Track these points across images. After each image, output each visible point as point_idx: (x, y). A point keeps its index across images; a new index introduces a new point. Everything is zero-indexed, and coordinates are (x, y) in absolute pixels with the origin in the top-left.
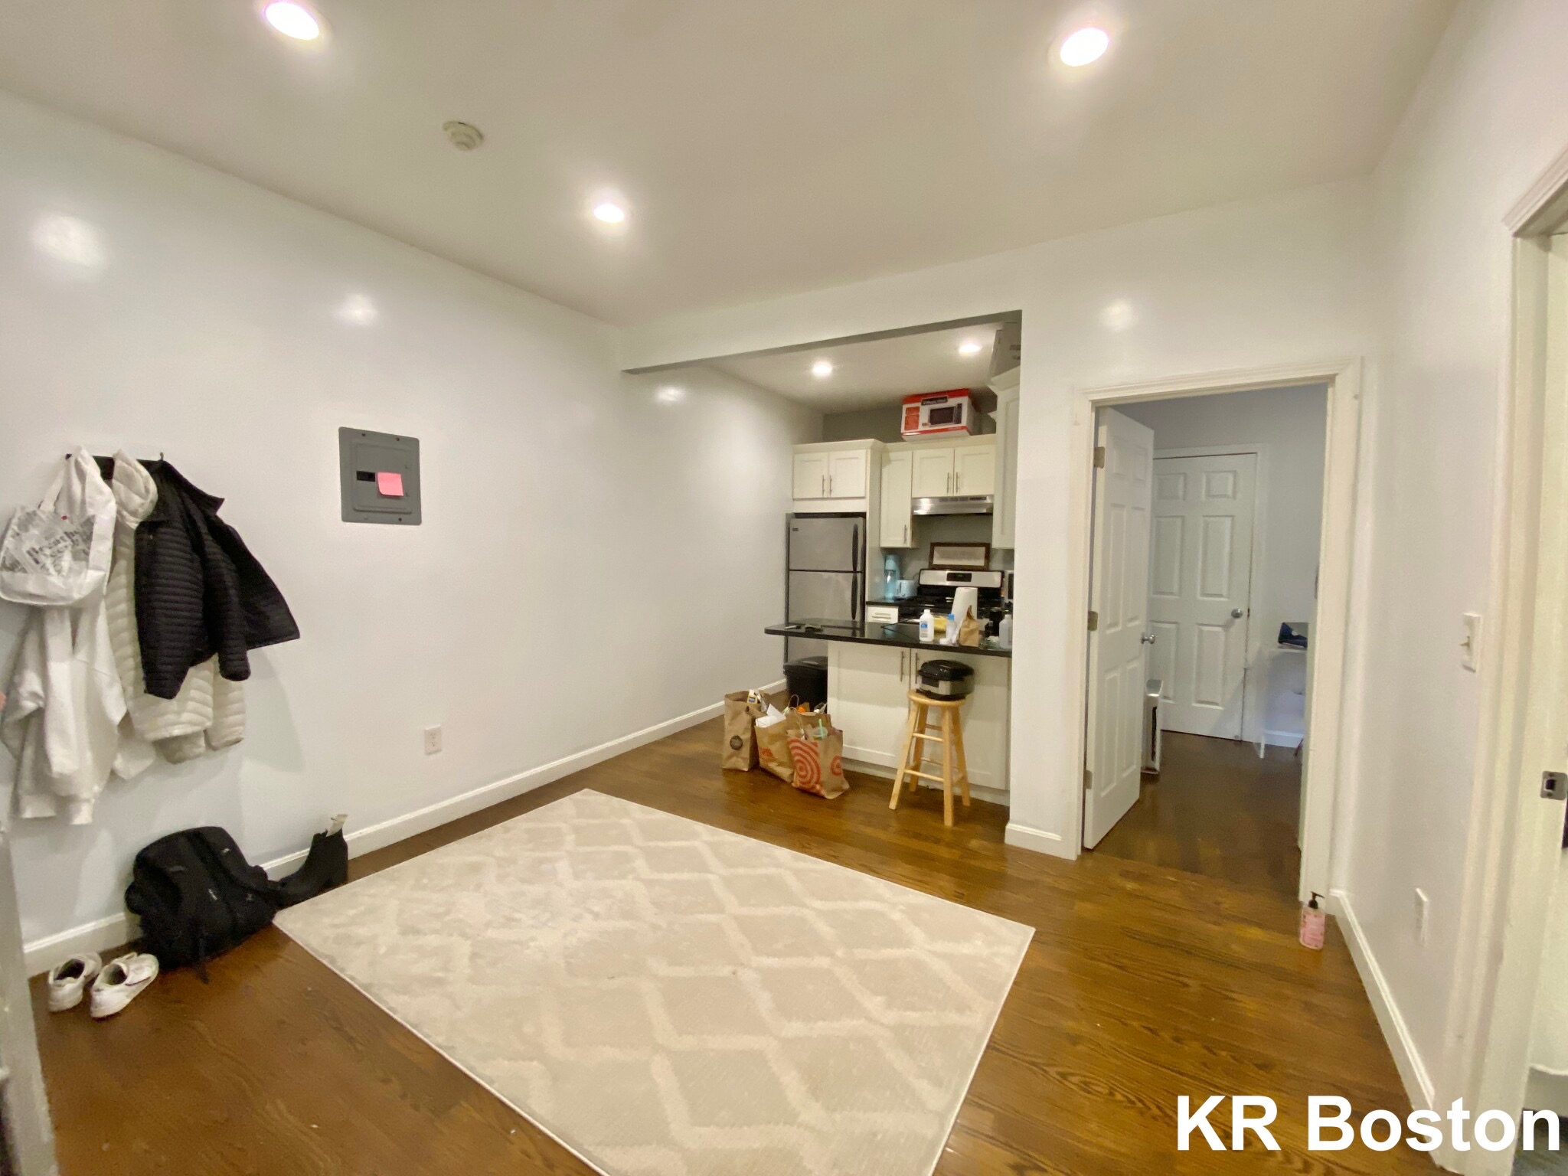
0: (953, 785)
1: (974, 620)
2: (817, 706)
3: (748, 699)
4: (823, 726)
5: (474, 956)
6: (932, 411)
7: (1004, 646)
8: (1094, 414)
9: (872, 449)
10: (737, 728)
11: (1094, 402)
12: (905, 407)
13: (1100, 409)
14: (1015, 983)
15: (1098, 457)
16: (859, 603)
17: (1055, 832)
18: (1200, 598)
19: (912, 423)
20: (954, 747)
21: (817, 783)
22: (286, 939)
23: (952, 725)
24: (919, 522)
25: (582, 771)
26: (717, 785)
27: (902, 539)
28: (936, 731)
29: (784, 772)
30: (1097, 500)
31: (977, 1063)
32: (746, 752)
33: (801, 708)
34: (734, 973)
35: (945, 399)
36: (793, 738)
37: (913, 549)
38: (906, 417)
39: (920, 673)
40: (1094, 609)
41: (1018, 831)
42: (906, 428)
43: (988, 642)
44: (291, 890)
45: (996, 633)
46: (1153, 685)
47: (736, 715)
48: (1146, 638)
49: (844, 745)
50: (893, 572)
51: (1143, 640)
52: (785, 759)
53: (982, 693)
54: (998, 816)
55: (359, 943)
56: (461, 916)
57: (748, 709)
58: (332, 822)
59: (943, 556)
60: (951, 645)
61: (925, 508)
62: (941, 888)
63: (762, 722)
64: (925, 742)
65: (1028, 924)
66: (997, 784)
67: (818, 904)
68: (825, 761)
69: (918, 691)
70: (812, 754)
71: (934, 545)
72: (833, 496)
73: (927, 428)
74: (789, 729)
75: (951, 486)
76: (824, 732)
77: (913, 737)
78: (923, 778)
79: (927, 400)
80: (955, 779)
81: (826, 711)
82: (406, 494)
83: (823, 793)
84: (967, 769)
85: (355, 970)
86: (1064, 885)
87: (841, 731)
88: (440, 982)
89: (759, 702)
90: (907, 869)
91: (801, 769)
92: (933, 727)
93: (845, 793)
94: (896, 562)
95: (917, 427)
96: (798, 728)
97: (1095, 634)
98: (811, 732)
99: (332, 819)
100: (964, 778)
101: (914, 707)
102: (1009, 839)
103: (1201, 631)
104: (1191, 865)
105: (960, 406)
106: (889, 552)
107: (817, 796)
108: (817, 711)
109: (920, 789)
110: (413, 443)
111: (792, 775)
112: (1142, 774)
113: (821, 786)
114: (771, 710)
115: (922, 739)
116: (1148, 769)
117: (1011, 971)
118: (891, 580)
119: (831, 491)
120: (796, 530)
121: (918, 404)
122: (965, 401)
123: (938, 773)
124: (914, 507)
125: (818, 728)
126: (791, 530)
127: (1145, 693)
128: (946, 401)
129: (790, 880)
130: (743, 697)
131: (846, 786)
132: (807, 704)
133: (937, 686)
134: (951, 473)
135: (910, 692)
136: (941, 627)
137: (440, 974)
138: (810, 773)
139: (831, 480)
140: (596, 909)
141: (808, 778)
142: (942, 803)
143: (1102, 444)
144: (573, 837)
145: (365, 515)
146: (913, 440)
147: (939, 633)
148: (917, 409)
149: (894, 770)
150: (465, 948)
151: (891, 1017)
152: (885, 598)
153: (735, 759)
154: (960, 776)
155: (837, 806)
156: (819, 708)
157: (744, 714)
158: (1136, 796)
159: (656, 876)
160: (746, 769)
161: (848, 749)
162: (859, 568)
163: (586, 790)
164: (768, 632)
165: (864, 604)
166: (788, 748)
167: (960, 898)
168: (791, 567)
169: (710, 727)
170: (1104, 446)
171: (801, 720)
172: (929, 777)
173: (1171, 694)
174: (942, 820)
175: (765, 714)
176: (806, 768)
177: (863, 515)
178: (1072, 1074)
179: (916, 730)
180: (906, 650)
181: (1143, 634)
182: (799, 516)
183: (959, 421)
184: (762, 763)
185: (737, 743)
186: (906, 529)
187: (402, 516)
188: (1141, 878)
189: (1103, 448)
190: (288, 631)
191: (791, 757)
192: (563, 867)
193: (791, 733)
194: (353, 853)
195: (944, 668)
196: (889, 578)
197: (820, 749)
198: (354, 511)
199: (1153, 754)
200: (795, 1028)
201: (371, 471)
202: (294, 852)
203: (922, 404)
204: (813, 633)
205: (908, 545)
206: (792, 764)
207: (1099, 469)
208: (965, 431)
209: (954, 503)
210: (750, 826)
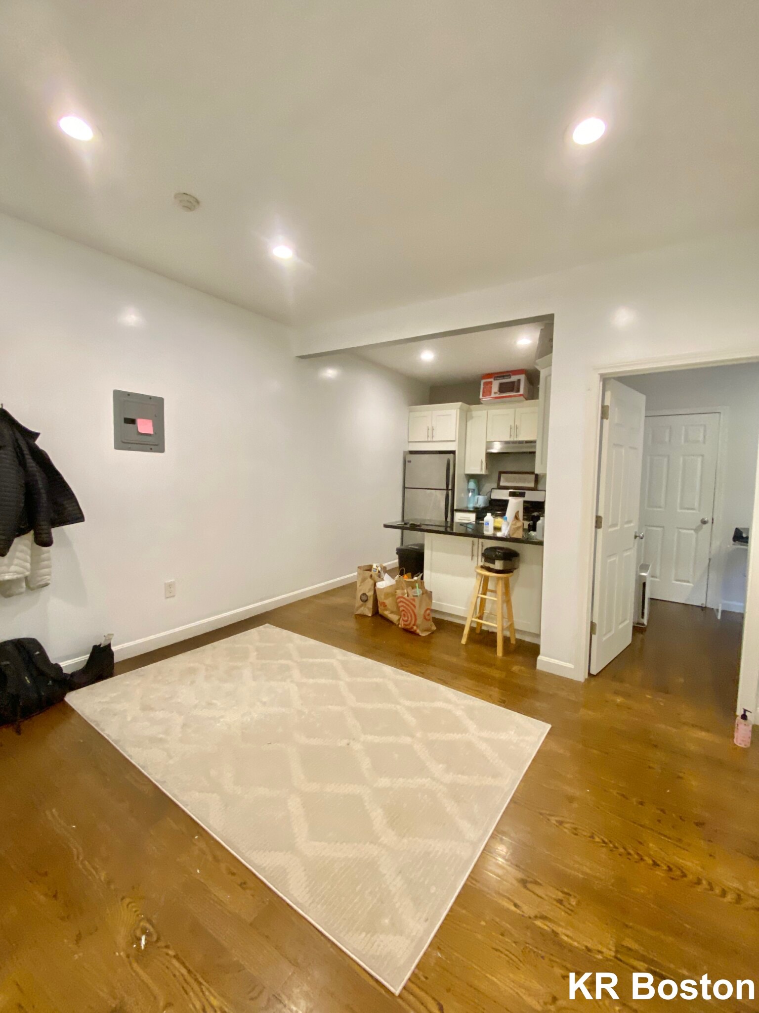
0: (503, 629)
1: (519, 520)
2: (416, 575)
3: (373, 569)
4: (419, 588)
5: (184, 725)
6: (501, 384)
7: (539, 538)
8: (601, 383)
9: (460, 409)
10: (365, 588)
11: (602, 375)
12: (483, 381)
13: (605, 380)
14: (534, 760)
15: (604, 413)
16: (450, 509)
17: (570, 662)
18: (679, 511)
19: (487, 392)
20: (505, 605)
21: (414, 625)
22: (72, 710)
23: (504, 589)
24: (491, 457)
25: (266, 613)
26: (351, 625)
27: (479, 468)
28: (492, 594)
29: (394, 618)
30: (604, 441)
31: (502, 811)
32: (370, 604)
33: (405, 576)
34: (348, 745)
35: (509, 376)
36: (401, 595)
37: (486, 475)
38: (483, 388)
39: (483, 555)
40: (601, 514)
41: (544, 661)
42: (483, 396)
43: (529, 535)
44: (76, 680)
45: (534, 529)
46: (644, 567)
47: (364, 580)
48: (637, 535)
49: (433, 601)
50: (473, 491)
51: (636, 537)
52: (395, 609)
53: (524, 570)
54: (533, 650)
55: (115, 715)
56: (179, 701)
57: (371, 576)
58: (104, 638)
59: (507, 480)
60: (504, 537)
61: (497, 448)
62: (490, 696)
63: (380, 585)
64: (487, 601)
65: (547, 722)
66: (534, 630)
67: (408, 703)
68: (420, 611)
69: (482, 567)
70: (412, 606)
71: (501, 473)
72: (434, 440)
73: (497, 395)
74: (397, 589)
75: (512, 434)
76: (420, 592)
77: (478, 597)
78: (485, 625)
79: (498, 377)
80: (505, 625)
81: (422, 578)
82: (155, 433)
83: (418, 631)
84: (514, 619)
85: (110, 731)
86: (573, 698)
87: (431, 592)
88: (161, 740)
89: (379, 572)
90: (469, 683)
91: (404, 615)
92: (492, 591)
93: (433, 633)
94: (475, 483)
95: (490, 394)
96: (403, 589)
97: (600, 531)
98: (411, 592)
99: (105, 636)
100: (512, 625)
101: (479, 578)
102: (539, 667)
103: (679, 533)
104: (663, 689)
105: (519, 381)
106: (470, 477)
107: (414, 633)
108: (415, 578)
109: (482, 632)
110: (161, 400)
111: (399, 620)
112: (634, 627)
113: (417, 627)
114: (386, 576)
115: (485, 599)
116: (638, 623)
117: (532, 752)
118: (472, 495)
119: (433, 436)
120: (410, 462)
121: (492, 380)
122: (522, 377)
123: (495, 622)
124: (487, 448)
125: (416, 590)
126: (407, 461)
127: (637, 572)
128: (510, 378)
129: (391, 686)
130: (369, 568)
131: (434, 628)
132: (410, 574)
133: (494, 563)
134: (513, 426)
135: (477, 568)
136: (498, 525)
137: (161, 736)
138: (410, 618)
139: (433, 429)
140: (264, 700)
141: (408, 622)
142: (496, 641)
143: (607, 403)
144: (255, 653)
145: (130, 446)
146: (488, 403)
147: (497, 529)
148: (491, 383)
149: (465, 619)
150: (179, 720)
151: (449, 778)
152: (467, 507)
153: (362, 608)
154: (509, 624)
155: (427, 640)
156: (417, 576)
157: (369, 579)
158: (629, 641)
159: (304, 680)
160: (370, 615)
161: (436, 604)
162: (450, 487)
163: (267, 625)
164: (386, 526)
165: (453, 511)
166: (396, 602)
167: (503, 703)
168: (406, 486)
169: (349, 588)
170: (609, 405)
171: (405, 584)
172: (489, 624)
173: (658, 573)
174: (495, 651)
175: (383, 580)
176: (407, 615)
177: (453, 452)
178: (568, 823)
179: (480, 592)
180: (476, 540)
181: (636, 533)
182: (412, 452)
183: (518, 391)
184: (380, 611)
185: (364, 598)
186: (482, 462)
187: (152, 447)
188: (627, 695)
189: (608, 406)
190: (77, 517)
191: (398, 608)
192: (247, 673)
193: (399, 592)
194: (117, 659)
195: (499, 552)
196: (470, 494)
197: (417, 603)
198: (122, 443)
199: (643, 614)
200: (384, 782)
201: (132, 417)
202: (80, 656)
203: (494, 380)
204: (414, 527)
205: (483, 472)
206: (398, 612)
207: (605, 420)
208: (522, 398)
209: (514, 445)
210: (368, 651)
